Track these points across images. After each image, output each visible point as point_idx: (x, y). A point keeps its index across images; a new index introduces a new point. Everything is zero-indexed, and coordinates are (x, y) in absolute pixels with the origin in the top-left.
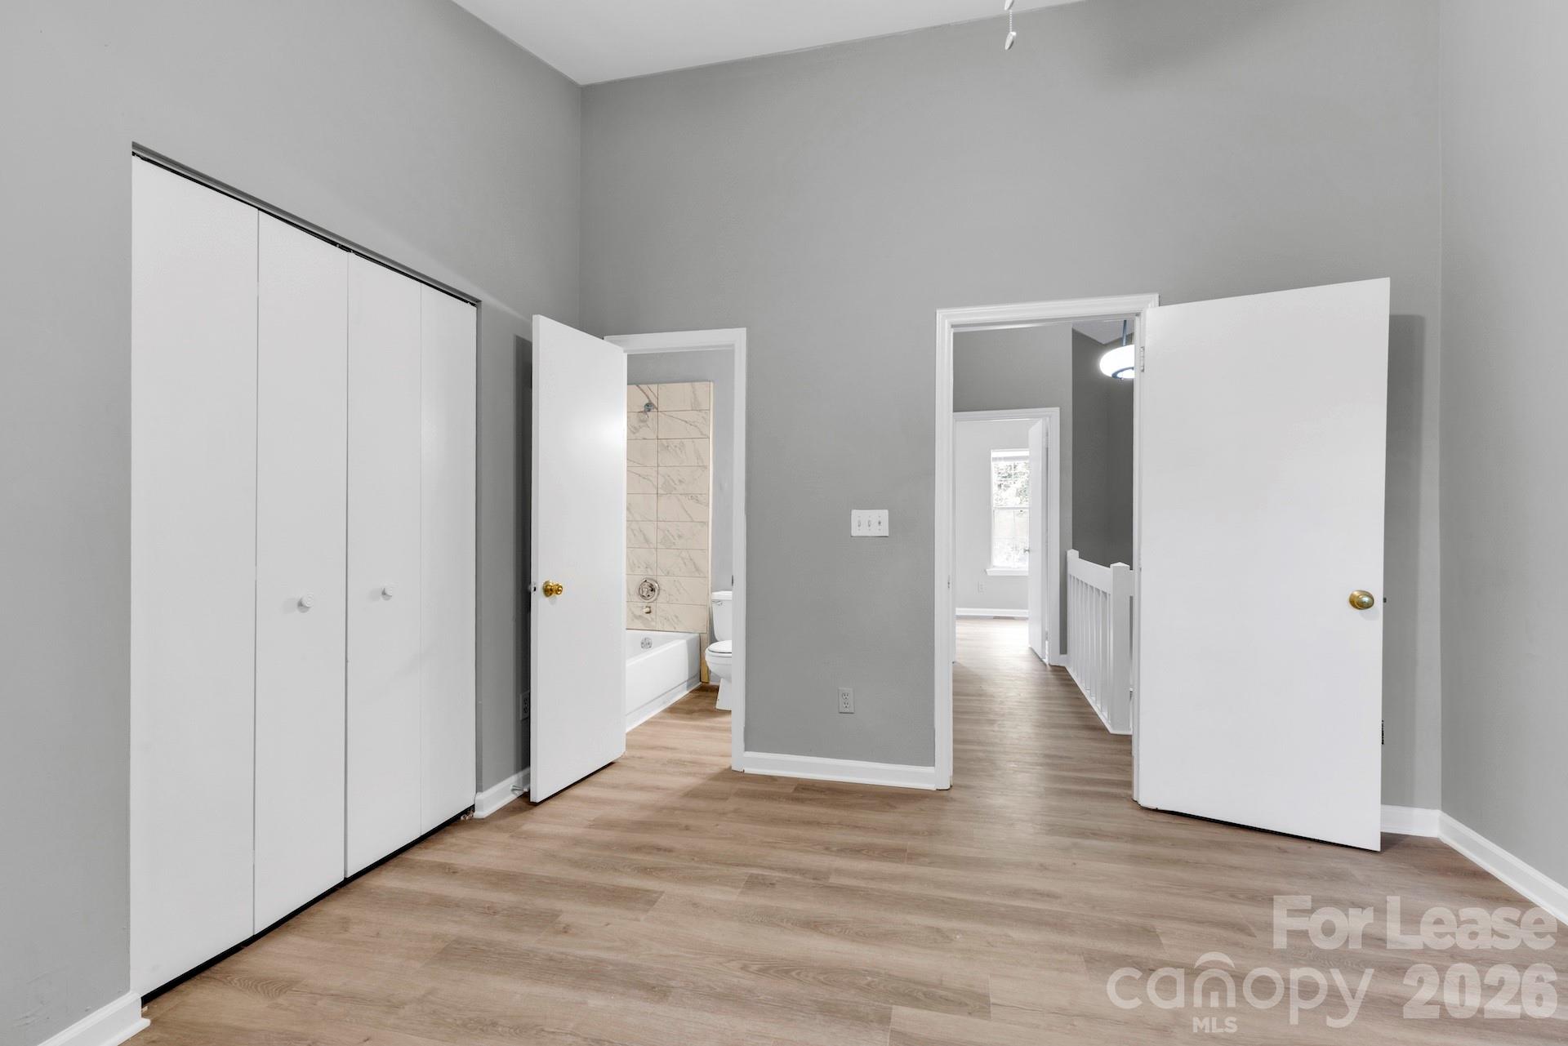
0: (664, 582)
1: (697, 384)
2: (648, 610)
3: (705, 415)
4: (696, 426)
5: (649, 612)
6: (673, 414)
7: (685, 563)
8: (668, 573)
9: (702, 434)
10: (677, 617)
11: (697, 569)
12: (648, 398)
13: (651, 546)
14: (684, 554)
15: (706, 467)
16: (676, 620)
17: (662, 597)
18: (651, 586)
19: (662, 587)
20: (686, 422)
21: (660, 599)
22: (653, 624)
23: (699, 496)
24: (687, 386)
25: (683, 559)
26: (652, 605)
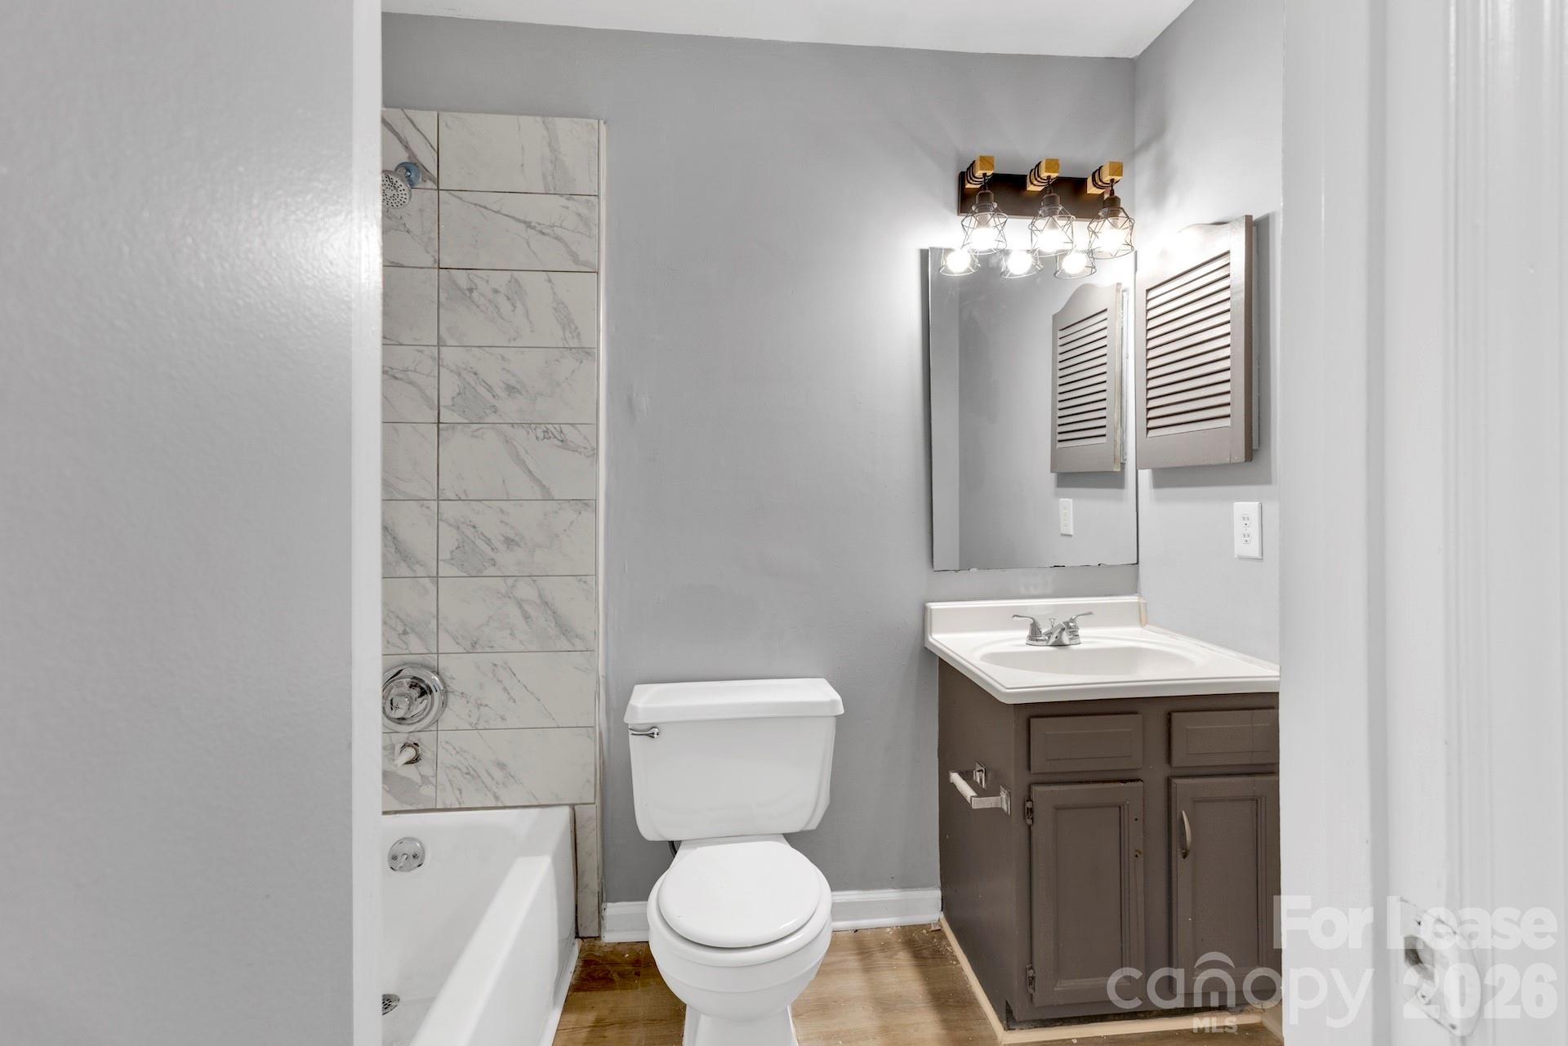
0: (458, 669)
1: (562, 124)
2: (410, 753)
3: (584, 211)
4: (557, 238)
5: (415, 760)
6: (491, 200)
7: (527, 617)
8: (474, 644)
9: (576, 261)
10: (502, 766)
11: (565, 630)
12: (407, 147)
13: (420, 571)
14: (525, 590)
15: (589, 353)
16: (498, 774)
17: (456, 714)
18: (416, 683)
19: (453, 685)
20: (528, 225)
21: (449, 719)
22: (427, 791)
23: (566, 429)
24: (532, 125)
25: (519, 603)
26: (425, 739)
